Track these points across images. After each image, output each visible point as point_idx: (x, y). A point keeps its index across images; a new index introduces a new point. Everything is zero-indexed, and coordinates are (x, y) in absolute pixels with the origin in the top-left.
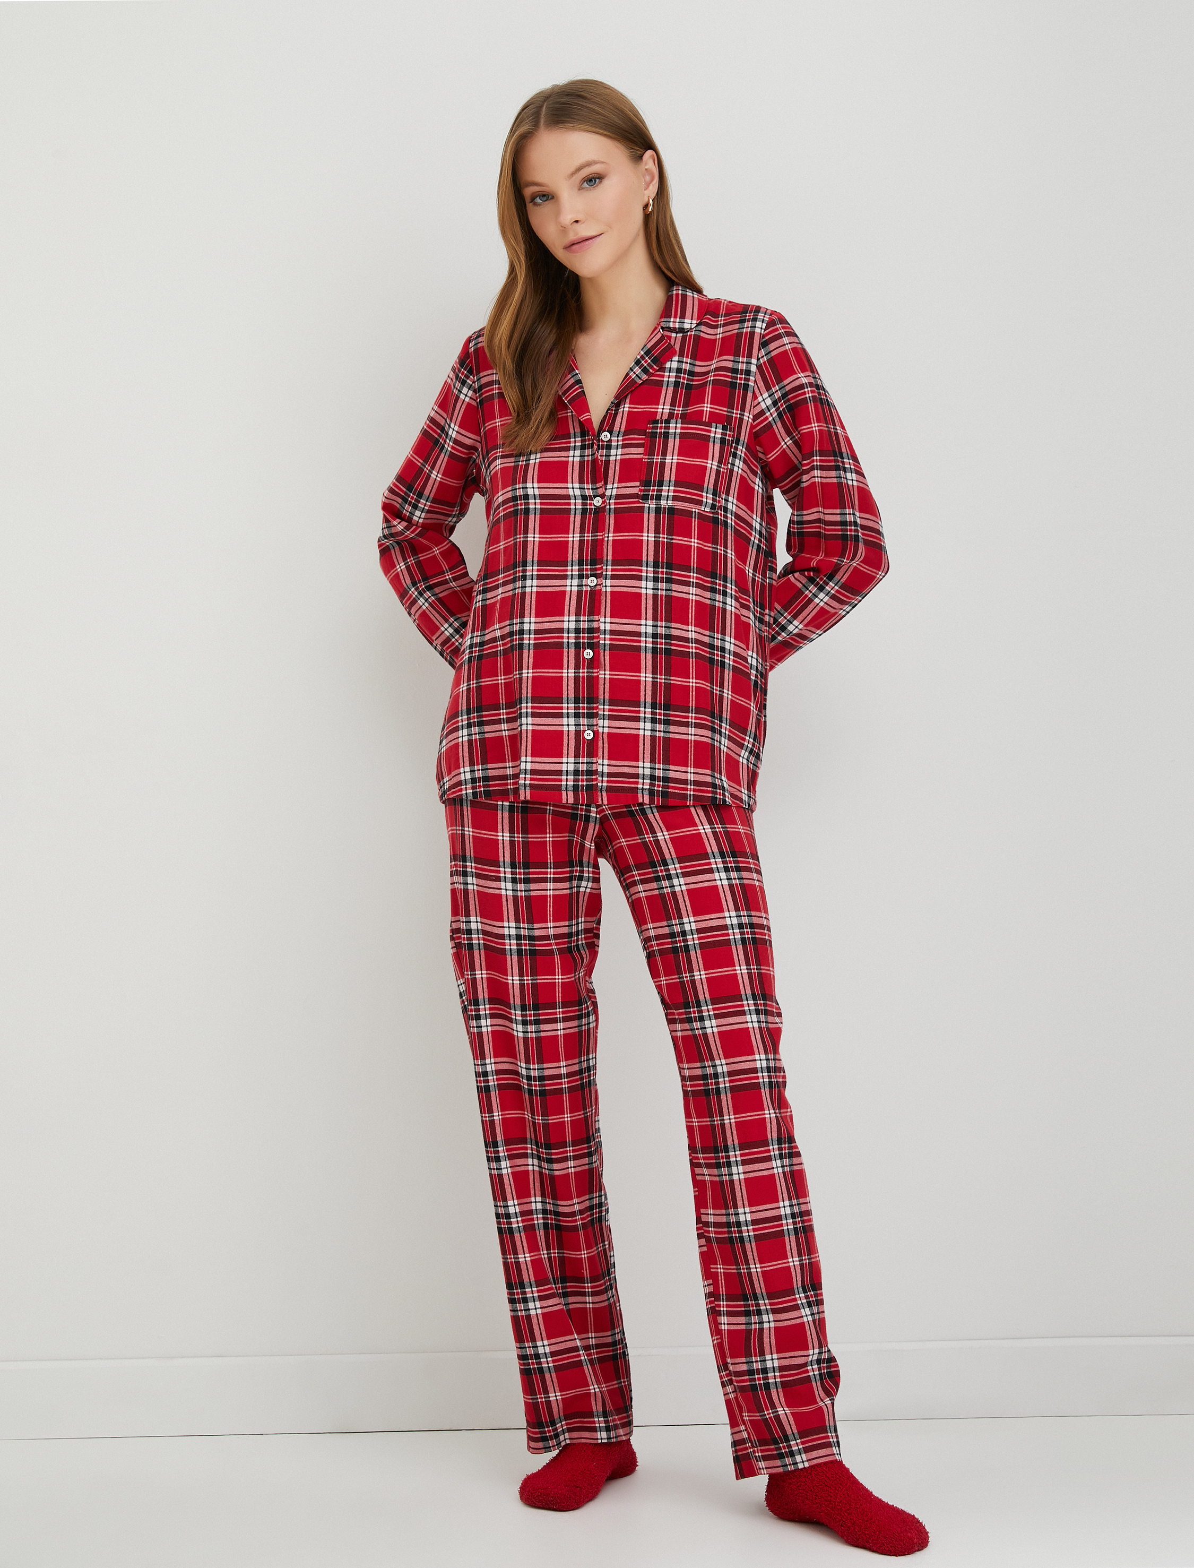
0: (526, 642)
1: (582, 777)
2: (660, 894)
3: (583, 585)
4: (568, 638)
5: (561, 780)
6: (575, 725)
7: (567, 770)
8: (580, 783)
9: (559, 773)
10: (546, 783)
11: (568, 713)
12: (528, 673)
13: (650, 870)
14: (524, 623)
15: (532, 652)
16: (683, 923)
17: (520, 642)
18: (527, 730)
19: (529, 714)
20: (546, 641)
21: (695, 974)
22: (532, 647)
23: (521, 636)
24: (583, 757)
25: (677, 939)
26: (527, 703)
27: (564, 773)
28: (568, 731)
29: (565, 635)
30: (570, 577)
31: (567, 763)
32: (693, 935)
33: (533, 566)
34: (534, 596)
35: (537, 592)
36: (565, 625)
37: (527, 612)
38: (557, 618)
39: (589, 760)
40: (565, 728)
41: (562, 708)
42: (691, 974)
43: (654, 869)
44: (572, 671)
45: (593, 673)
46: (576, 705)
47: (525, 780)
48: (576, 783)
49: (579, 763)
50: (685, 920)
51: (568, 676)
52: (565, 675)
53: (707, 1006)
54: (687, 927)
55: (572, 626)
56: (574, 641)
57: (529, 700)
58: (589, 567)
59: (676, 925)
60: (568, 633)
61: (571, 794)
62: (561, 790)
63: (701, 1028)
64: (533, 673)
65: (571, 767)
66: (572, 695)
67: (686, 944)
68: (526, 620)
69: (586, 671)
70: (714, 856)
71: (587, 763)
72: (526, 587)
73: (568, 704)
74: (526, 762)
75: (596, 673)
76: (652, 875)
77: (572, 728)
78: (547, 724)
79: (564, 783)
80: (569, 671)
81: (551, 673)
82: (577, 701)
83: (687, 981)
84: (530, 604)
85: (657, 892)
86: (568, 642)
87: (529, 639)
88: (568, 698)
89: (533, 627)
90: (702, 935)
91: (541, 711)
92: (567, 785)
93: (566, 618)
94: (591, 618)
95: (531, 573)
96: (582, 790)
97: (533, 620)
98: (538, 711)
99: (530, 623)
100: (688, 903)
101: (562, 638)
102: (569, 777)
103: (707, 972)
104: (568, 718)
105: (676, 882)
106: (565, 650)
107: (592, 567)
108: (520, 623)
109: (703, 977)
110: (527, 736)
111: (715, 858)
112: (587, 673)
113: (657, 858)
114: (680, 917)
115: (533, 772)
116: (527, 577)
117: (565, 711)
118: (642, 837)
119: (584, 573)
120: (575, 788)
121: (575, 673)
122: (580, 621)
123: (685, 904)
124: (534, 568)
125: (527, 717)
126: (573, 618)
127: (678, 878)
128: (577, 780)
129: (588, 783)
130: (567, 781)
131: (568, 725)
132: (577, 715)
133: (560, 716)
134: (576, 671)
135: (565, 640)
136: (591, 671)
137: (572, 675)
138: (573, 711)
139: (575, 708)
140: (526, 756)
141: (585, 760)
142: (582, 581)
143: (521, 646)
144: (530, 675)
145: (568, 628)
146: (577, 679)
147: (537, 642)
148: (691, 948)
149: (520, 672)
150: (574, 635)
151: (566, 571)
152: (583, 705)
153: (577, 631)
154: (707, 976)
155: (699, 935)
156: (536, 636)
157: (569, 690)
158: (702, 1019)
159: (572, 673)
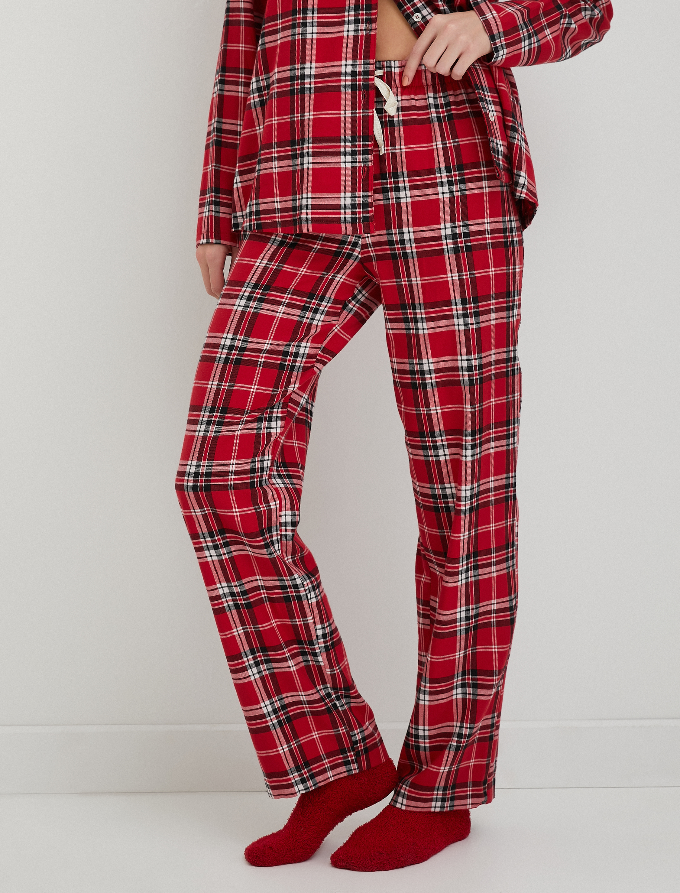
0: (307, 86)
1: (359, 210)
2: (407, 334)
3: (359, 30)
4: (346, 81)
5: (339, 214)
6: (352, 162)
7: (345, 204)
8: (357, 216)
9: (338, 207)
10: (326, 216)
11: (345, 151)
12: (309, 115)
13: (401, 311)
14: (305, 68)
15: (312, 95)
16: (423, 364)
17: (302, 86)
18: (308, 168)
19: (310, 154)
20: (325, 85)
21: (431, 408)
22: (312, 90)
23: (303, 81)
24: (359, 191)
25: (416, 376)
26: (308, 144)
27: (343, 207)
28: (346, 168)
29: (343, 78)
30: (347, 23)
31: (345, 198)
32: (430, 374)
33: (313, 14)
34: (315, 43)
35: (317, 39)
36: (343, 69)
37: (308, 58)
38: (336, 63)
39: (365, 194)
40: (343, 165)
41: (339, 147)
42: (427, 409)
43: (404, 311)
44: (349, 112)
45: (368, 113)
46: (353, 144)
47: (307, 215)
48: (353, 216)
49: (356, 197)
50: (425, 361)
51: (345, 117)
52: (342, 116)
53: (441, 437)
54: (426, 367)
55: (349, 69)
56: (350, 83)
57: (310, 141)
58: (364, 12)
59: (416, 364)
60: (346, 76)
61: (349, 226)
62: (340, 222)
63: (435, 456)
64: (314, 115)
65: (348, 201)
66: (349, 134)
67: (424, 382)
68: (307, 65)
69: (362, 111)
70: (456, 303)
71: (363, 197)
72: (306, 34)
73: (345, 142)
74: (307, 198)
75: (371, 112)
76: (401, 317)
77: (349, 165)
78: (327, 162)
79: (342, 216)
80: (347, 112)
81: (330, 114)
82: (353, 139)
83: (424, 414)
84: (311, 50)
85: (404, 332)
86: (345, 85)
87: (310, 83)
88: (345, 137)
89: (313, 72)
90: (439, 374)
91: (320, 150)
92: (345, 218)
93: (343, 63)
94: (367, 61)
95: (311, 21)
96: (360, 222)
97: (314, 65)
98: (317, 150)
99: (311, 68)
100: (428, 346)
101: (340, 81)
102: (347, 211)
103: (442, 407)
104: (345, 156)
105: (420, 325)
106: (343, 93)
107: (367, 12)
108: (301, 68)
109: (439, 411)
110: (308, 175)
111: (456, 305)
112: (363, 113)
113: (408, 301)
114: (421, 358)
115: (314, 207)
116: (308, 24)
117: (342, 149)
118: (398, 280)
119: (360, 18)
120: (353, 220)
121: (352, 113)
122: (357, 65)
123: (426, 346)
124: (314, 15)
125: (308, 156)
126: (350, 62)
127: (422, 322)
128: (355, 213)
129: (365, 215)
130: (345, 214)
131: (345, 162)
132: (353, 153)
133: (338, 154)
134: (353, 111)
135: (343, 83)
136: (367, 111)
137: (349, 115)
138: (350, 149)
139: (352, 146)
140: (307, 193)
141: (361, 194)
142: (358, 26)
143: (303, 90)
144: (311, 117)
145: (346, 72)
146: (353, 119)
147: (317, 85)
148: (429, 386)
149: (302, 115)
150: (350, 78)
151: (344, 17)
152: (359, 143)
153: (354, 74)
154: (443, 411)
155: (437, 375)
156: (316, 80)
157: (346, 130)
158: (436, 448)
159: (349, 113)
